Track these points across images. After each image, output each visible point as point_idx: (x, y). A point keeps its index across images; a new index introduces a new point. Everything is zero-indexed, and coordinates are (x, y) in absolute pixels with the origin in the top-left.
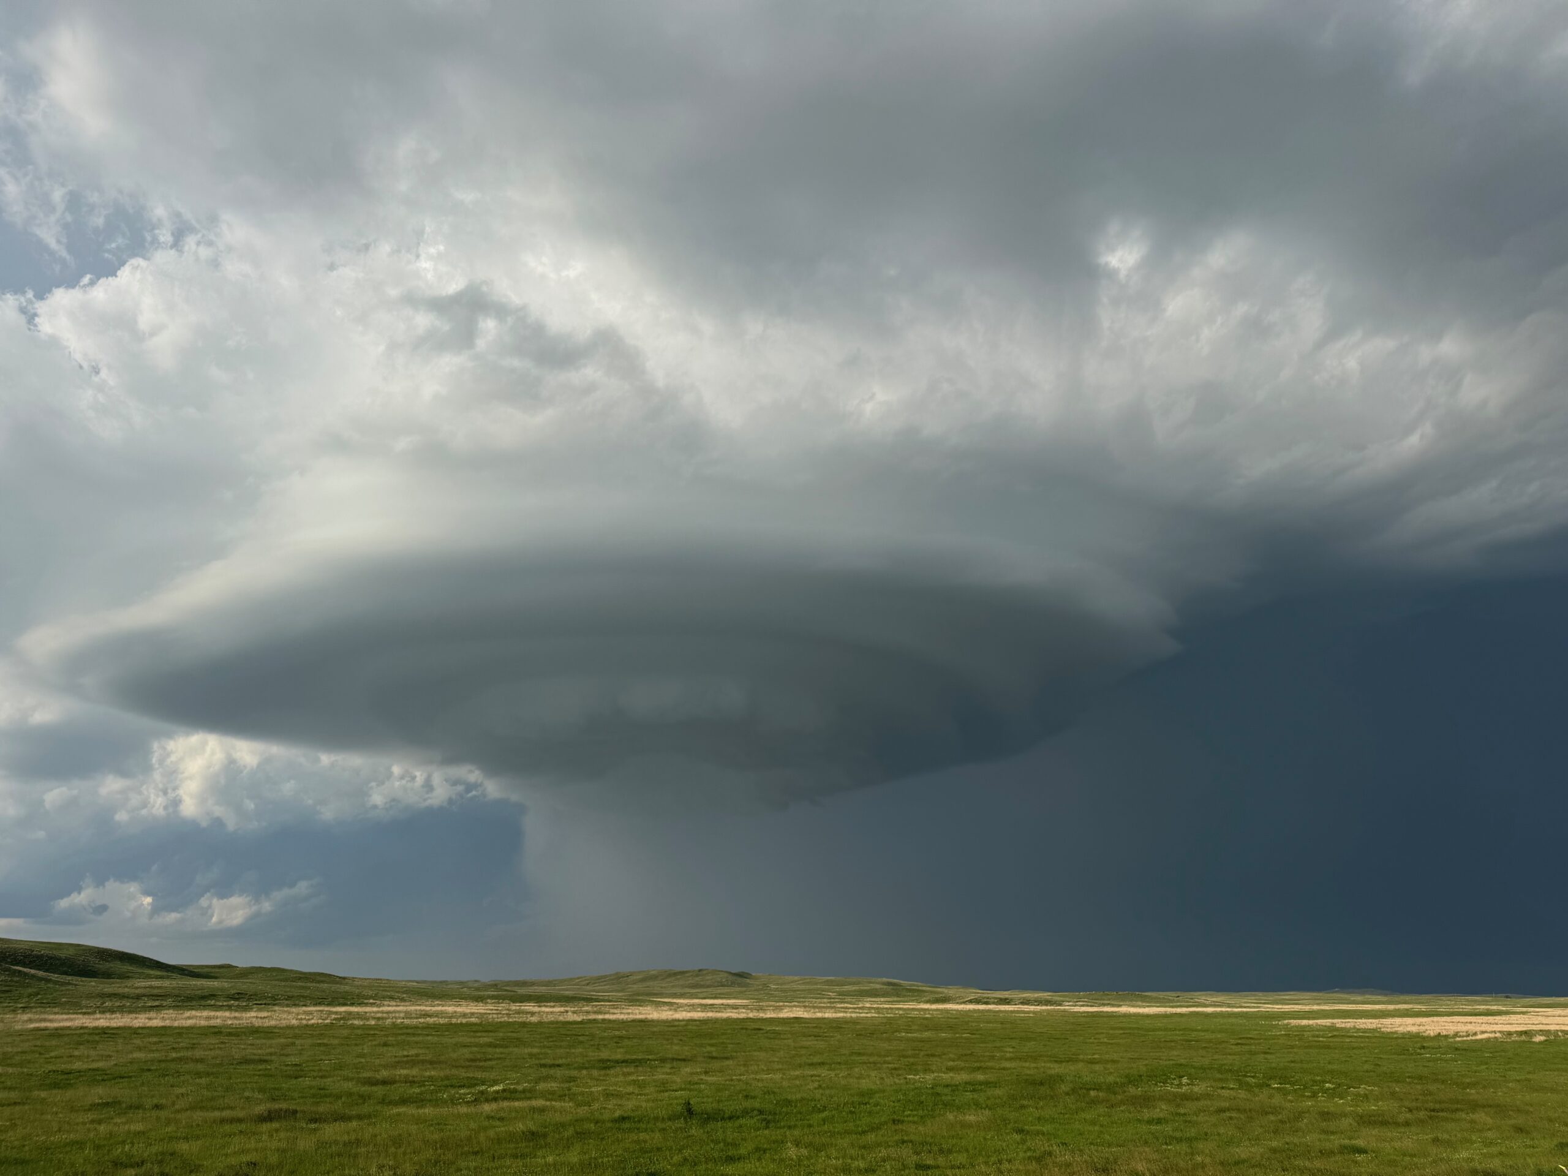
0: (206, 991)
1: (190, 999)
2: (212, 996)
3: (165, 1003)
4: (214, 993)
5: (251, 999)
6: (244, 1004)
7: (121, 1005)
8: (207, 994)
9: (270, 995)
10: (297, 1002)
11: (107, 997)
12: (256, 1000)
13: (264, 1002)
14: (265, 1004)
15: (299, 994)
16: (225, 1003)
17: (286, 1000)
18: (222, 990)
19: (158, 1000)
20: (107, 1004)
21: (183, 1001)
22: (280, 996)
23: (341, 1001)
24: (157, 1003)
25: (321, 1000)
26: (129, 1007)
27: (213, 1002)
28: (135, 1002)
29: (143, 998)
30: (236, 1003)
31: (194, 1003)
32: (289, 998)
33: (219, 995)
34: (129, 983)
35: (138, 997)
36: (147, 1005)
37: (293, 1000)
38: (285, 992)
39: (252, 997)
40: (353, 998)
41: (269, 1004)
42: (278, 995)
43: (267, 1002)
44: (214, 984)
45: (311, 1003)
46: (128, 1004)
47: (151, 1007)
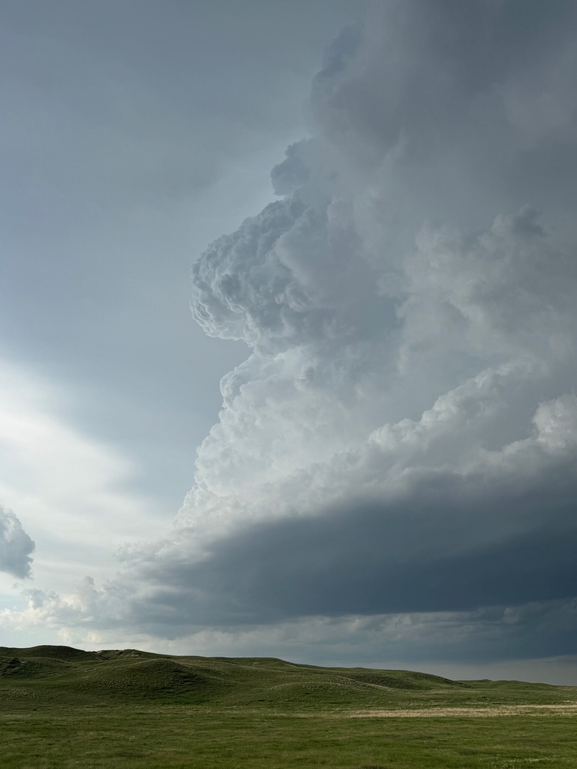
0: (466, 696)
1: (456, 700)
2: (469, 699)
3: (442, 704)
4: (470, 697)
5: (492, 700)
6: (487, 704)
7: (418, 705)
8: (466, 698)
9: (503, 698)
10: (519, 702)
11: (412, 700)
12: (495, 701)
13: (498, 702)
14: (499, 704)
15: (521, 697)
16: (476, 703)
17: (513, 701)
18: (476, 695)
19: (438, 702)
20: (411, 704)
21: (452, 702)
22: (509, 699)
23: (548, 701)
24: (437, 704)
25: (534, 701)
26: (422, 706)
27: (468, 703)
28: (427, 703)
29: (431, 700)
30: (482, 703)
31: (458, 703)
32: (515, 700)
33: (473, 698)
34: (428, 692)
35: (428, 700)
36: (432, 704)
37: (516, 701)
38: (513, 696)
39: (492, 699)
40: (557, 699)
41: (501, 704)
42: (508, 698)
43: (500, 702)
44: (473, 691)
45: (527, 703)
46: (422, 704)
47: (434, 706)
